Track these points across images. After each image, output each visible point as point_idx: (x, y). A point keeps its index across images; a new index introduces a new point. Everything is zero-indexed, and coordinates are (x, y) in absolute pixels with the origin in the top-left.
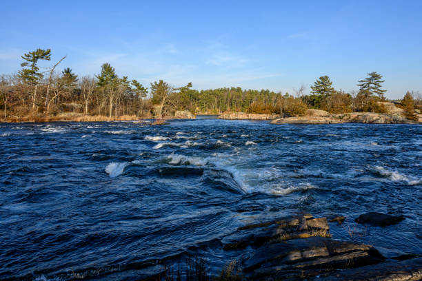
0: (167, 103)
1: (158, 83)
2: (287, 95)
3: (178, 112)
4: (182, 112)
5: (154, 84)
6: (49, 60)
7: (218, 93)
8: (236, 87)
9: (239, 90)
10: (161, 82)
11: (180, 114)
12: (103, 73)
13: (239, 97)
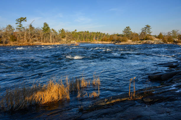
0: (68, 38)
1: (62, 30)
2: (107, 34)
3: (72, 41)
4: (73, 41)
5: (60, 30)
6: (26, 21)
7: (79, 33)
8: (87, 31)
9: (88, 32)
10: (63, 29)
11: (73, 42)
12: (44, 26)
13: (88, 35)
